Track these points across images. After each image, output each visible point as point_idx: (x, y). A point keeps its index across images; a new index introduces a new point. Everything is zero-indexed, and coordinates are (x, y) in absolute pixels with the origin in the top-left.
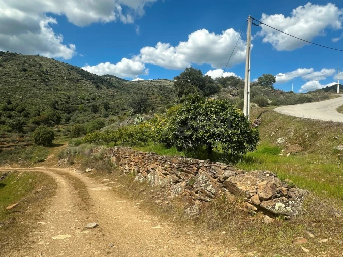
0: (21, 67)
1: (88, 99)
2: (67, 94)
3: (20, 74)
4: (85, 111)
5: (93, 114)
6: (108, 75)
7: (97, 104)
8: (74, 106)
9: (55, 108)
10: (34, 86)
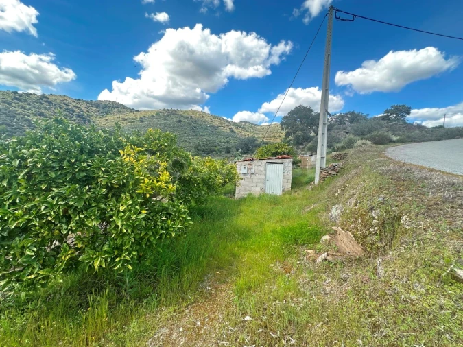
0: (178, 119)
1: (224, 142)
2: (209, 138)
3: (177, 124)
4: (221, 152)
5: (227, 155)
6: (244, 122)
7: (230, 146)
8: (213, 148)
9: (198, 150)
10: (185, 133)
